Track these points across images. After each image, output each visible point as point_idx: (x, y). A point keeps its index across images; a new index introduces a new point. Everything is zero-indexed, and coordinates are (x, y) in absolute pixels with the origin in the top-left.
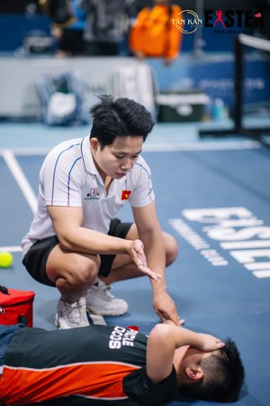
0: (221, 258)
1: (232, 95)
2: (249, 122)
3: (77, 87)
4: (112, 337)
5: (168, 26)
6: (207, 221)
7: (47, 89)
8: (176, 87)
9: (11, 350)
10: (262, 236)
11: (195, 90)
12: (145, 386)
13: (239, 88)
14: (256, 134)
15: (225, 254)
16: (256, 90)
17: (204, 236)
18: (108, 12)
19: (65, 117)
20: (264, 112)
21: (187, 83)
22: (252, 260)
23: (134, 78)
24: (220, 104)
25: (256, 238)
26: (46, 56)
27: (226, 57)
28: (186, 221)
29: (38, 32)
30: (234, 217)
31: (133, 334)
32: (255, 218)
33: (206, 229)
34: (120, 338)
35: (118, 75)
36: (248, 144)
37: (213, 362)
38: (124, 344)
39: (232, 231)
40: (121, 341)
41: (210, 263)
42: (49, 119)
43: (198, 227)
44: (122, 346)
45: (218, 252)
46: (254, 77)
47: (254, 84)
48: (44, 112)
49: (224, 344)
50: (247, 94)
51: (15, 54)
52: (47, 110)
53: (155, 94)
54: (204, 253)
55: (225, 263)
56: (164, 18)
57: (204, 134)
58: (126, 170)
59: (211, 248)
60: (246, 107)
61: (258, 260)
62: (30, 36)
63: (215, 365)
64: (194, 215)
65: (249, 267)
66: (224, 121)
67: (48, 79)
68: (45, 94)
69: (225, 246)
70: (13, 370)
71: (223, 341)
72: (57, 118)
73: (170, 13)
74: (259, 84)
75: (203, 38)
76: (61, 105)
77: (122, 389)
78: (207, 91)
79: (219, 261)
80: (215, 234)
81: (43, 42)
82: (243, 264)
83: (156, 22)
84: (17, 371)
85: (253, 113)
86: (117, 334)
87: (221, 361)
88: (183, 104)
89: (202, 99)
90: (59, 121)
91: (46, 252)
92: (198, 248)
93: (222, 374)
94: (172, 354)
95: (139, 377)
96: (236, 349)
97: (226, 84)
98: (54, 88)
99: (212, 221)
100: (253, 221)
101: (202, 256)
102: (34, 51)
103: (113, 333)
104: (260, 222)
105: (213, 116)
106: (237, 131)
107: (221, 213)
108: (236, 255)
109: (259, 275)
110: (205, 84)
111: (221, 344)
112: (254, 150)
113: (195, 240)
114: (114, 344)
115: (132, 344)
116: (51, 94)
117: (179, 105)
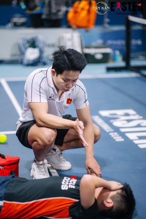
0: (120, 137)
1: (125, 48)
2: (134, 63)
3: (41, 45)
4: (63, 183)
5: (89, 11)
7: (24, 45)
8: (94, 44)
9: (8, 192)
10: (142, 125)
11: (104, 46)
12: (81, 211)
13: (128, 44)
14: (137, 69)
15: (123, 135)
16: (137, 45)
17: (111, 125)
18: (56, 4)
19: (34, 60)
20: (141, 58)
21: (100, 42)
22: (137, 138)
23: (71, 39)
24: (118, 53)
25: (139, 126)
26: (23, 28)
27: (122, 28)
28: (101, 117)
29: (18, 15)
30: (127, 115)
31: (74, 181)
32: (138, 115)
33: (111, 121)
34: (67, 183)
35: (63, 38)
36: (133, 75)
37: (118, 197)
38: (69, 187)
39: (126, 122)
40: (68, 185)
42: (25, 62)
43: (107, 120)
44: (69, 188)
45: (118, 134)
46: (136, 39)
47: (136, 42)
48: (22, 57)
49: (122, 186)
50: (133, 48)
51: (6, 27)
52: (24, 57)
53: (82, 48)
54: (111, 134)
55: (123, 140)
56: (87, 7)
57: (109, 69)
58: (69, 88)
59: (115, 131)
60: (132, 55)
61: (140, 138)
62: (14, 17)
64: (105, 113)
65: (136, 142)
66: (120, 63)
67: (24, 40)
68: (23, 49)
69: (122, 130)
70: (9, 203)
71: (122, 184)
72: (29, 60)
73: (90, 4)
74: (139, 42)
75: (109, 18)
76: (32, 54)
77: (68, 213)
78: (110, 46)
79: (119, 139)
80: (116, 123)
81: (23, 20)
82: (132, 140)
83: (83, 9)
84: (11, 204)
85: (136, 58)
86: (66, 181)
87: (122, 196)
88: (98, 53)
89: (108, 50)
90: (31, 62)
91: (28, 128)
92: (108, 131)
93: (123, 204)
94: (94, 192)
95: (77, 206)
96: (130, 189)
97: (121, 43)
98: (27, 45)
100: (137, 117)
101: (110, 136)
102: (16, 25)
103: (64, 180)
104: (141, 117)
105: (114, 60)
106: (127, 68)
107: (120, 112)
108: (128, 135)
109: (141, 146)
110: (110, 42)
111: (121, 186)
112: (137, 78)
113: (106, 127)
114: (64, 187)
115: (74, 187)
116: (26, 49)
117: (96, 54)
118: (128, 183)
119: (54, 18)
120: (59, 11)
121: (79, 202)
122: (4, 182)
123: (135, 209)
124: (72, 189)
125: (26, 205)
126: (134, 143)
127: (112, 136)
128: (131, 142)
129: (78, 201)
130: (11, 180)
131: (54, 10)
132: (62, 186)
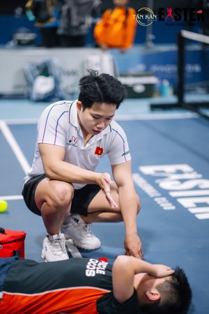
0: (170, 204)
1: (176, 77)
2: (190, 98)
3: (56, 71)
4: (88, 267)
5: (125, 24)
6: (158, 175)
7: (32, 73)
8: (132, 71)
9: (9, 279)
10: (201, 187)
11: (147, 73)
13: (181, 72)
14: (195, 107)
15: (173, 201)
16: (194, 73)
17: (157, 187)
18: (79, 14)
19: (46, 94)
20: (200, 90)
21: (141, 67)
22: (195, 205)
23: (100, 64)
24: (166, 83)
25: (197, 188)
26: (30, 48)
27: (173, 48)
28: (142, 175)
29: (24, 29)
30: (180, 172)
31: (105, 264)
32: (195, 173)
33: (157, 181)
34: (94, 268)
35: (88, 62)
36: (188, 115)
37: (167, 287)
38: (97, 272)
39: (178, 183)
40: (95, 270)
41: (162, 208)
42: (34, 96)
43: (151, 180)
44: (96, 274)
45: (167, 199)
46: (193, 63)
47: (193, 68)
48: (29, 89)
49: (173, 271)
50: (188, 76)
51: (7, 46)
52: (32, 89)
54: (156, 200)
55: (173, 208)
56: (122, 18)
57: (154, 107)
59: (162, 196)
60: (187, 86)
61: (199, 205)
62: (18, 32)
63: (169, 289)
64: (148, 170)
65: (192, 211)
66: (169, 97)
67: (33, 65)
68: (31, 77)
69: (173, 194)
70: (10, 295)
71: (173, 269)
72: (39, 94)
73: (127, 14)
74: (197, 68)
75: (153, 33)
76: (43, 85)
77: (95, 309)
78: (156, 74)
79: (168, 206)
80: (165, 185)
81: (30, 36)
82: (187, 209)
83: (116, 21)
84: (13, 296)
85: (193, 91)
86: (92, 264)
87: (173, 285)
88: (138, 83)
89: (153, 80)
90: (42, 97)
92: (152, 196)
94: (133, 279)
95: (109, 299)
96: (184, 275)
97: (171, 69)
98: (37, 72)
99: (162, 175)
100: (194, 175)
101: (156, 202)
102: (20, 44)
104: (200, 176)
105: (161, 93)
106: (180, 105)
107: (169, 169)
108: (181, 201)
109: (200, 217)
110: (155, 68)
112: (193, 119)
113: (149, 190)
114: (90, 273)
115: (104, 273)
116: (35, 77)
117: (135, 85)
118: (181, 268)
119: (75, 33)
120: (82, 23)
121: (112, 294)
122: (4, 265)
123: (191, 303)
124: (102, 275)
125: (36, 297)
126: (189, 213)
127: (159, 203)
128: (186, 210)
129: (109, 291)
130: (13, 263)
131: (75, 23)
132: (87, 271)
